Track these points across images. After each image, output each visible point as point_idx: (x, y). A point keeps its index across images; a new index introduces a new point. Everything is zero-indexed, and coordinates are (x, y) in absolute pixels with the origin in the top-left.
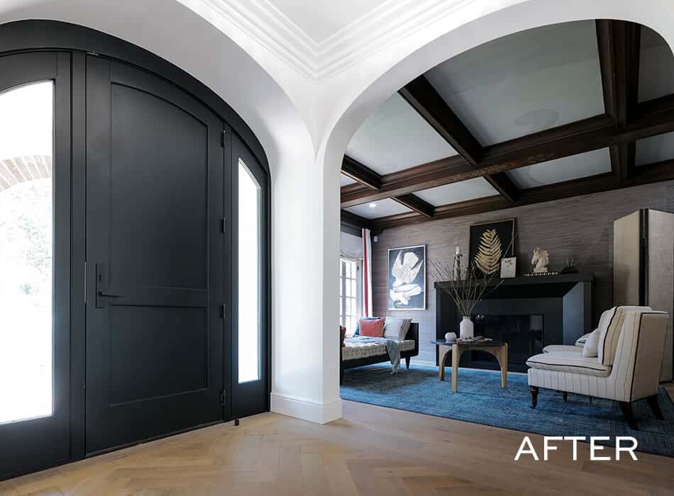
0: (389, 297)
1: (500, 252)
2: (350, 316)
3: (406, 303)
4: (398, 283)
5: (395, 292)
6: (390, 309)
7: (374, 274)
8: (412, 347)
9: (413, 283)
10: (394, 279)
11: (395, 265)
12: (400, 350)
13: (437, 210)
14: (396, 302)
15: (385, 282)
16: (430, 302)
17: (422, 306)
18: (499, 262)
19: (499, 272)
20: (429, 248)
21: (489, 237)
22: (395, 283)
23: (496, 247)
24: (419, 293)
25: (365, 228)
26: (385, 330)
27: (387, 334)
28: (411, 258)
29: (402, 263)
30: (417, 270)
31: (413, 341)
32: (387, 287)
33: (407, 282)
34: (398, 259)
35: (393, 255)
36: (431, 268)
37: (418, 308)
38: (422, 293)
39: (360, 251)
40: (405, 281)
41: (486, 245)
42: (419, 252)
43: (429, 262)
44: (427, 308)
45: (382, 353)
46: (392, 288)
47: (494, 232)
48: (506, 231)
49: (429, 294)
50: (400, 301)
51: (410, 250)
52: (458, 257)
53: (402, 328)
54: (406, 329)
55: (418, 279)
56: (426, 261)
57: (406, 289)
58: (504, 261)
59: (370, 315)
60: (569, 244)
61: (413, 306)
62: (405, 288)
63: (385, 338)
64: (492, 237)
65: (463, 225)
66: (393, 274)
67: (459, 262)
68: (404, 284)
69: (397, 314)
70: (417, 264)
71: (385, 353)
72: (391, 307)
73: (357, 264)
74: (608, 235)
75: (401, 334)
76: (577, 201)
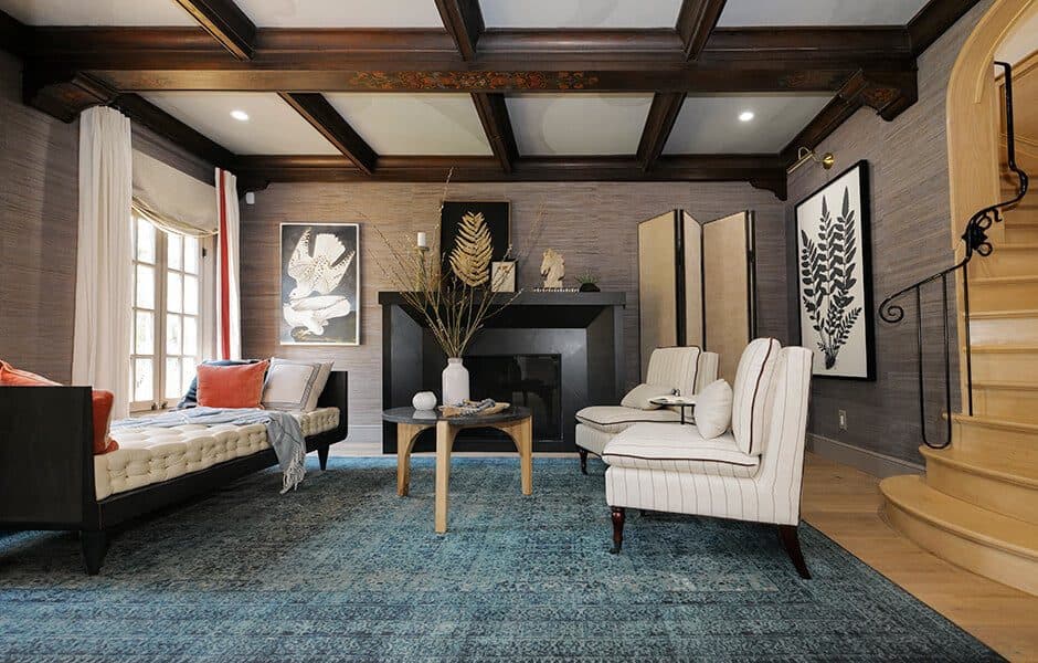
0: (283, 317)
1: (489, 252)
2: (180, 358)
3: (320, 332)
4: (300, 292)
5: (295, 309)
6: (282, 343)
7: (244, 269)
8: (334, 422)
9: (332, 293)
10: (293, 283)
11: (295, 255)
12: (305, 434)
13: (382, 162)
14: (298, 329)
15: (272, 288)
16: (368, 331)
17: (352, 338)
18: (490, 267)
19: (488, 283)
20: (368, 229)
21: (472, 223)
22: (294, 291)
23: (484, 243)
24: (346, 313)
25: (223, 169)
26: (267, 388)
27: (272, 397)
28: (329, 246)
29: (311, 252)
30: (343, 269)
31: (336, 410)
32: (278, 299)
33: (321, 291)
34: (302, 246)
35: (291, 235)
36: (371, 268)
37: (344, 341)
38: (352, 314)
39: (209, 213)
40: (317, 288)
41: (468, 237)
42: (346, 235)
43: (368, 256)
44: (361, 343)
45: (254, 448)
46: (287, 300)
47: (479, 218)
48: (498, 218)
49: (368, 315)
50: (305, 328)
51: (328, 230)
52: (423, 252)
53: (310, 383)
54: (319, 386)
55: (346, 286)
56: (361, 256)
57: (320, 305)
58: (496, 265)
59: (235, 355)
60: (584, 250)
61: (335, 338)
62: (317, 301)
63: (266, 408)
64: (478, 225)
65: (429, 199)
66: (291, 273)
67: (423, 261)
68: (315, 294)
69: (299, 353)
70: (343, 257)
71: (264, 446)
72: (285, 339)
73: (202, 241)
74: (632, 244)
75: (306, 397)
76: (593, 189)
